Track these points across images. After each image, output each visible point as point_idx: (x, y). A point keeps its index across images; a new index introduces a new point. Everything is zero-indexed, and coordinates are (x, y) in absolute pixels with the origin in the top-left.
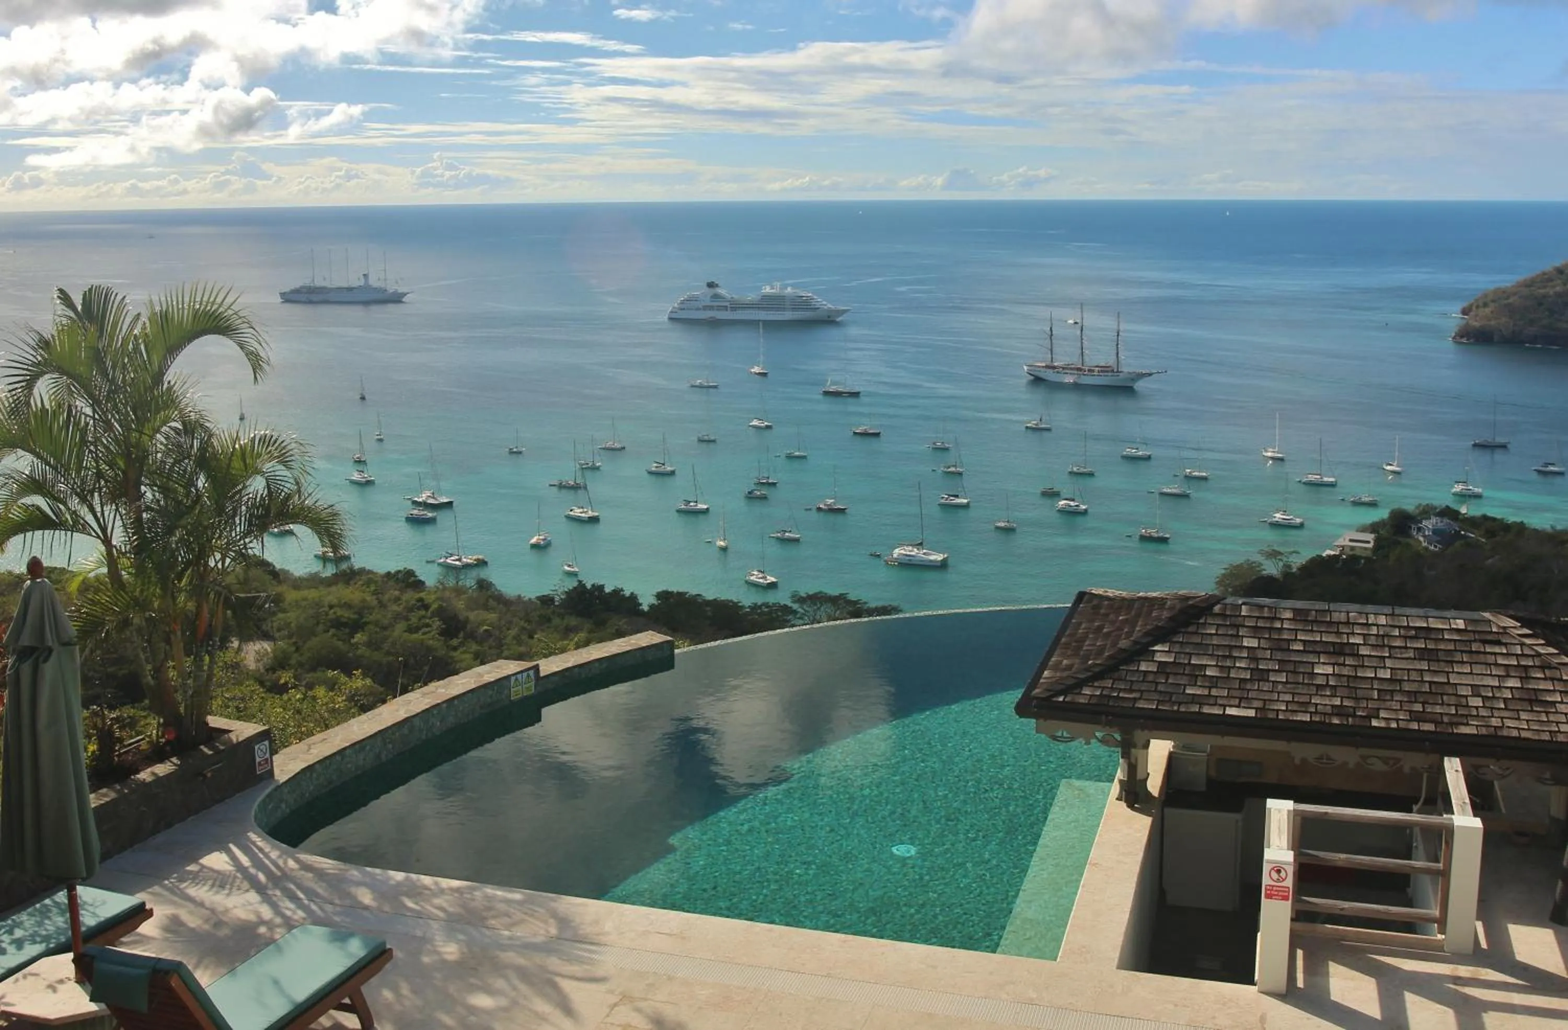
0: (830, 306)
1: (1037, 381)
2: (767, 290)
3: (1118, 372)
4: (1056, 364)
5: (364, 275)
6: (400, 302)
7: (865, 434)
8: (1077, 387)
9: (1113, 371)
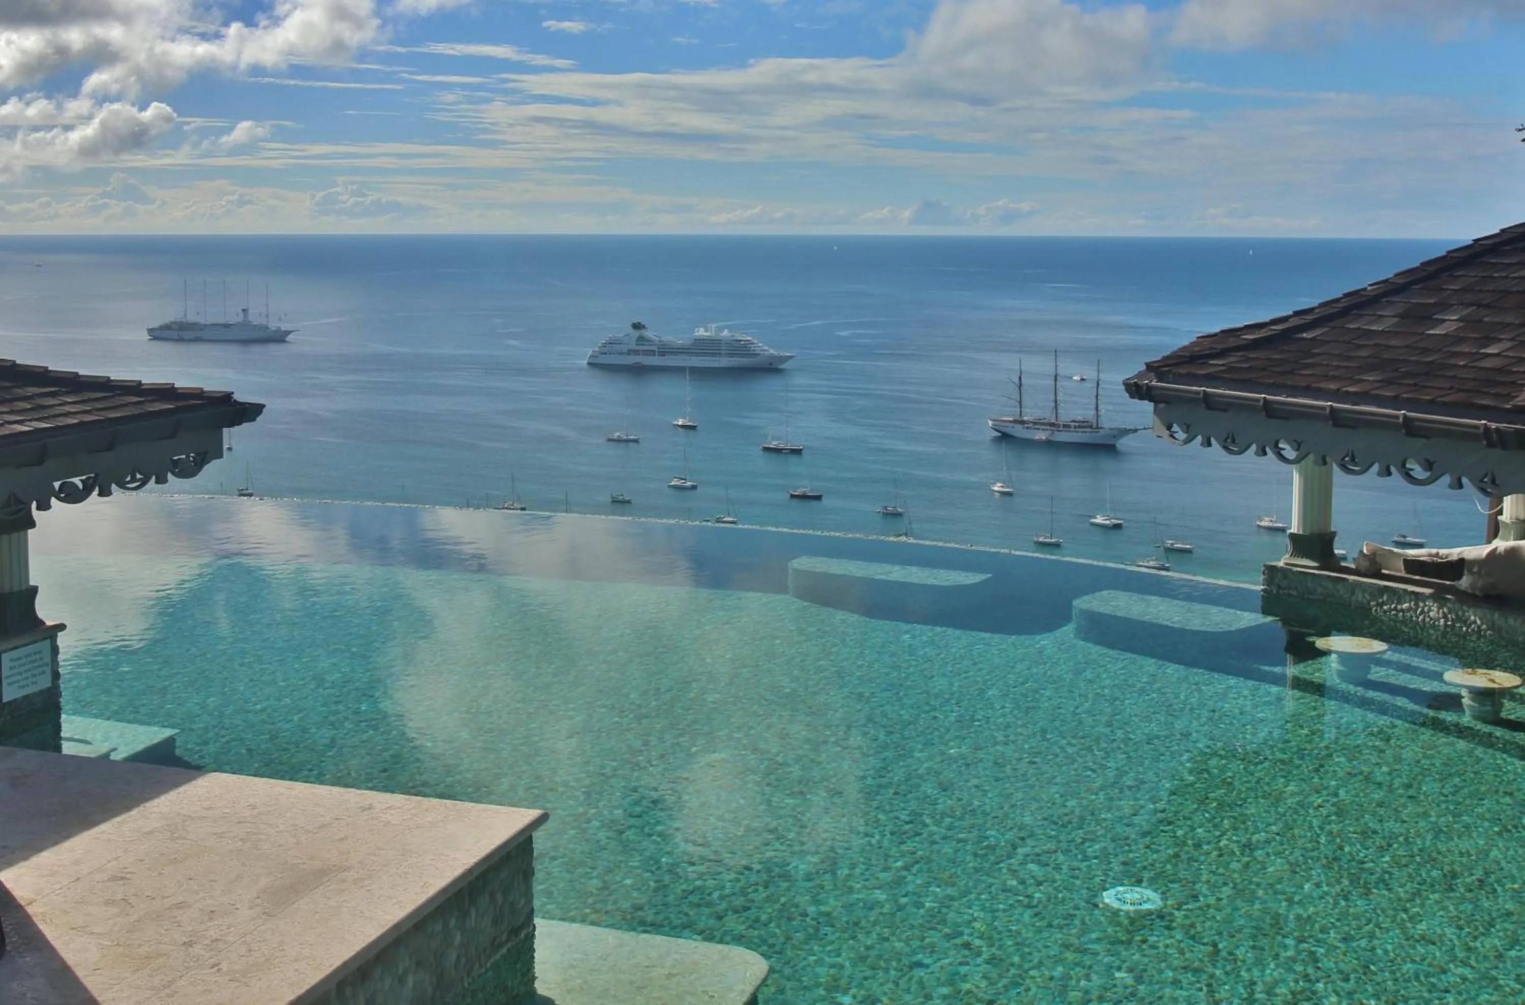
0: (772, 351)
1: (1004, 438)
2: (701, 332)
3: (1097, 428)
4: (1025, 418)
5: (244, 310)
6: (284, 341)
7: (804, 497)
8: (1050, 445)
9: (1091, 427)
